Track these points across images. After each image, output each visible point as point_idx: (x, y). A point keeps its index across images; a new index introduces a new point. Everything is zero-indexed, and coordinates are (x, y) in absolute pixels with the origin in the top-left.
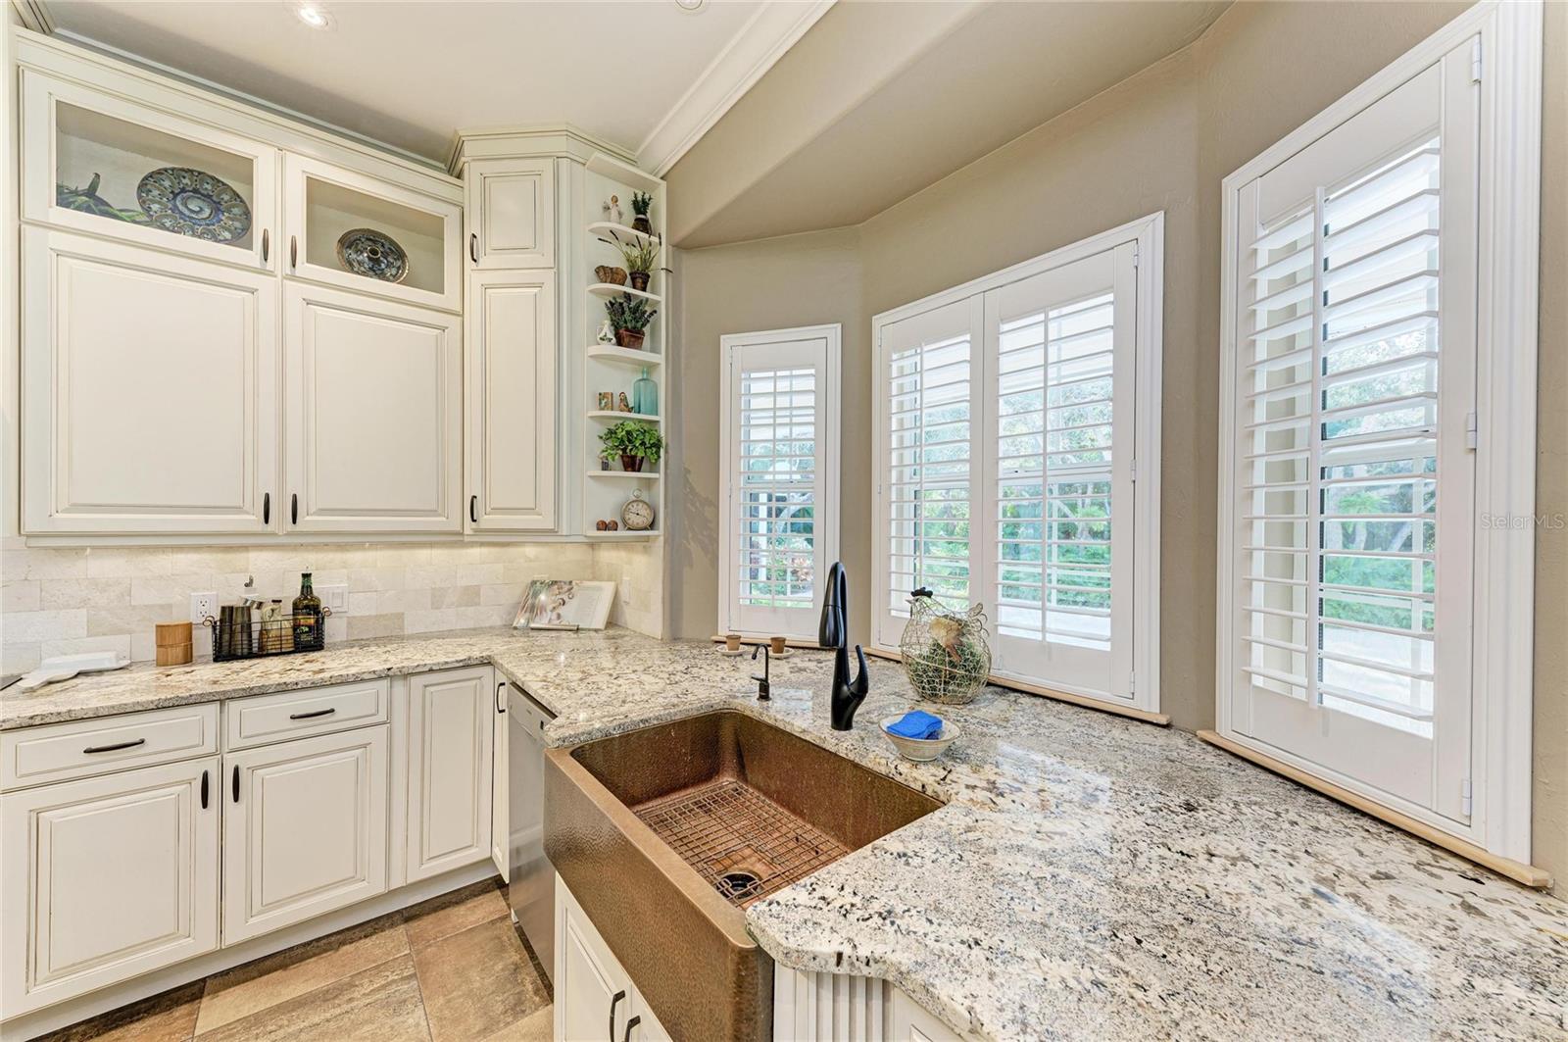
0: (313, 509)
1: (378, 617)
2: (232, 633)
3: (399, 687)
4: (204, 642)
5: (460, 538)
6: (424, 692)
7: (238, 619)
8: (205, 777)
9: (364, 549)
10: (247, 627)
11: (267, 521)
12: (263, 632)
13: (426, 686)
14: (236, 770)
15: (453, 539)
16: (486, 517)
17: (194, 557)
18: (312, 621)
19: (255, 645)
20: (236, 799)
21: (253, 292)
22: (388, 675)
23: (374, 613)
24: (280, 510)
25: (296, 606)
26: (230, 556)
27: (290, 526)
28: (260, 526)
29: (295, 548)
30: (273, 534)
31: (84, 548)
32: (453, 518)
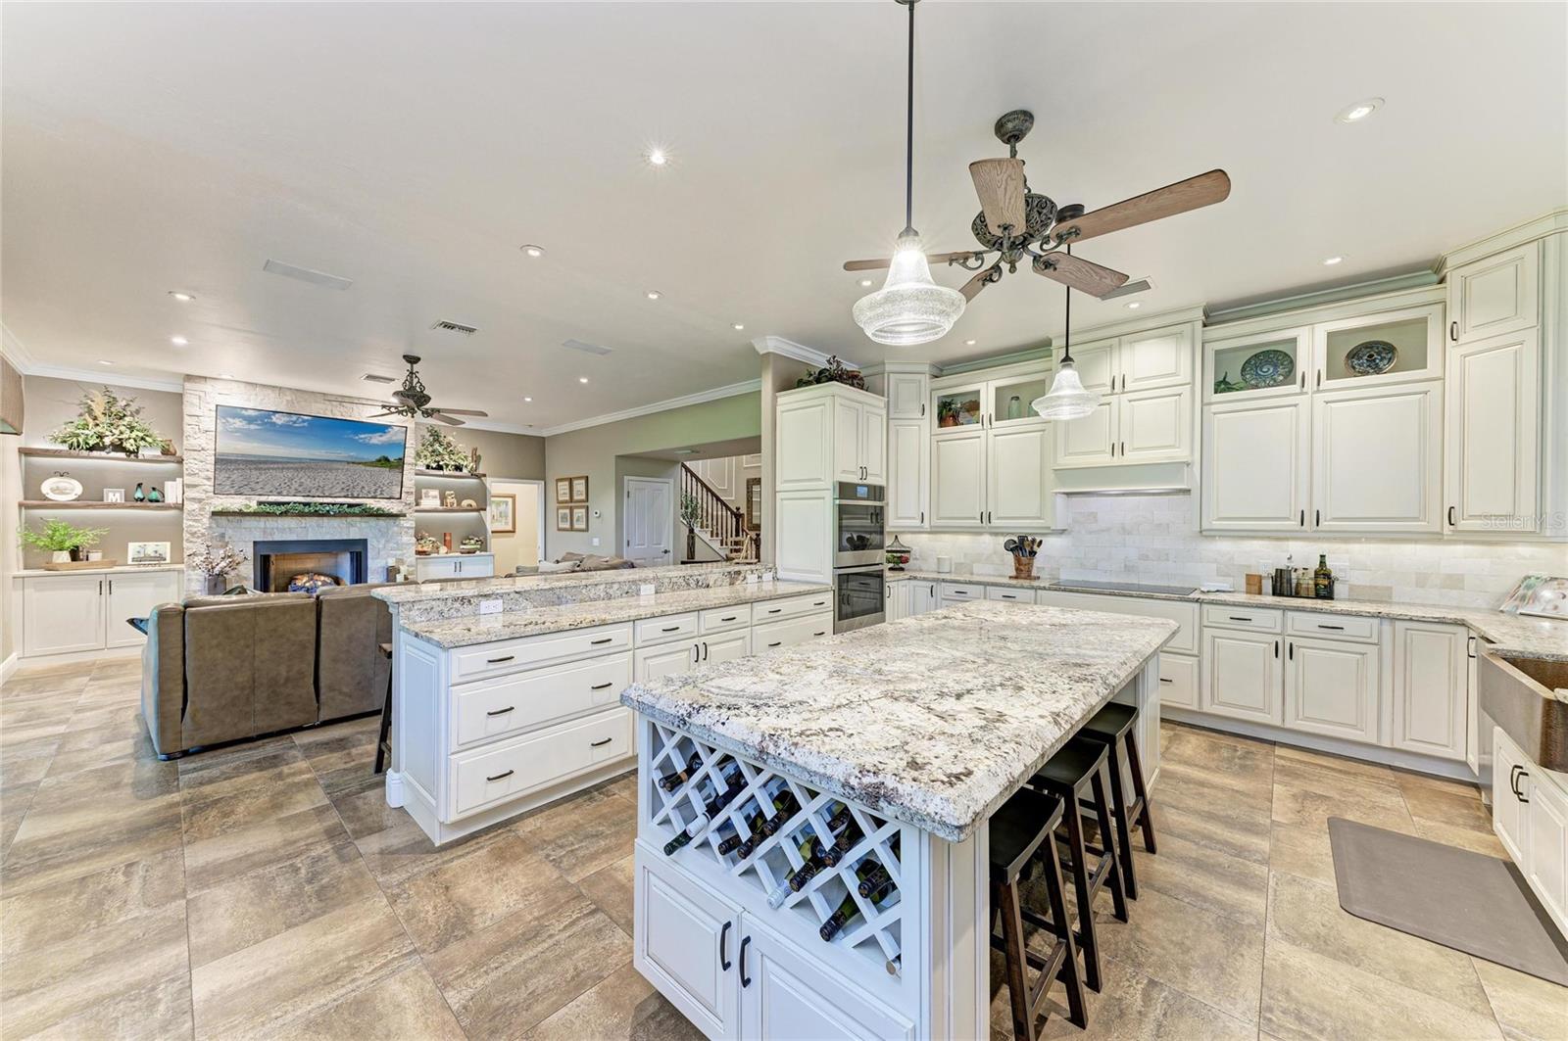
0: (1328, 518)
1: (1371, 587)
2: (1281, 584)
3: (1387, 626)
4: (1268, 585)
5: (1440, 537)
6: (1406, 635)
7: (1285, 576)
8: (1277, 643)
9: (1360, 542)
10: (1289, 581)
11: (1302, 524)
12: (1298, 584)
13: (1407, 629)
14: (1291, 645)
15: (1436, 538)
16: (1463, 522)
17: (1261, 542)
18: (1326, 583)
19: (1293, 591)
20: (1291, 658)
21: (1295, 405)
22: (1378, 616)
23: (1368, 584)
24: (1310, 519)
25: (1316, 573)
26: (1279, 543)
27: (1315, 528)
28: (1299, 527)
29: (1318, 539)
30: (1306, 531)
31: (1215, 536)
32: (1436, 521)
